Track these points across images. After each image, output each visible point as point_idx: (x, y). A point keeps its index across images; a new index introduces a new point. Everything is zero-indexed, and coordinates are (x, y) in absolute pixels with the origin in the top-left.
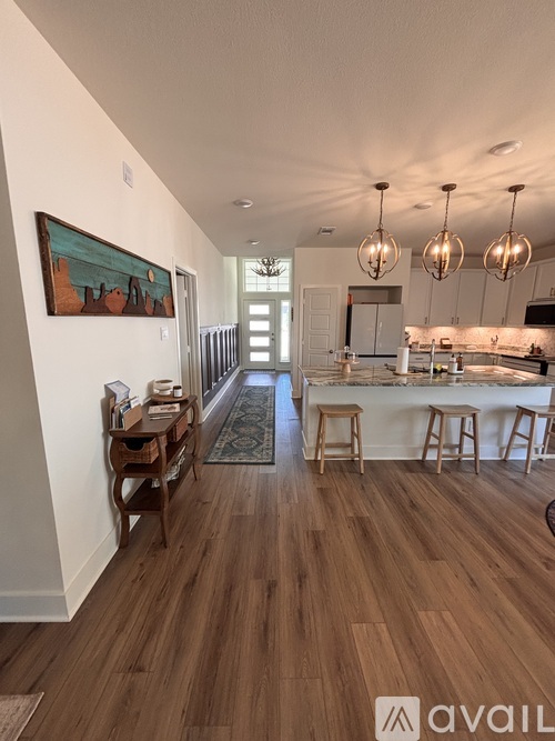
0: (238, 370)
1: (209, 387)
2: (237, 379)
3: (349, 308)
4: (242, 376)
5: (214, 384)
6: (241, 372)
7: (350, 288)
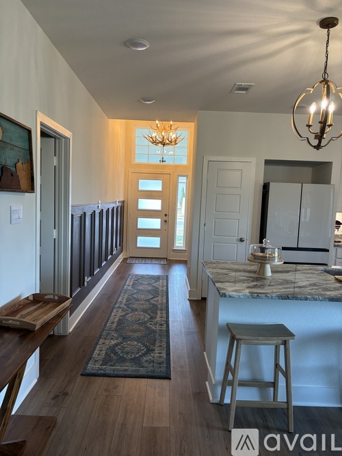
0: (121, 258)
1: (81, 283)
2: (118, 271)
3: (266, 188)
4: (126, 266)
5: (87, 279)
6: (125, 260)
7: (268, 162)
